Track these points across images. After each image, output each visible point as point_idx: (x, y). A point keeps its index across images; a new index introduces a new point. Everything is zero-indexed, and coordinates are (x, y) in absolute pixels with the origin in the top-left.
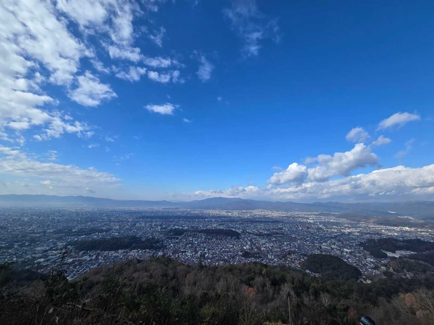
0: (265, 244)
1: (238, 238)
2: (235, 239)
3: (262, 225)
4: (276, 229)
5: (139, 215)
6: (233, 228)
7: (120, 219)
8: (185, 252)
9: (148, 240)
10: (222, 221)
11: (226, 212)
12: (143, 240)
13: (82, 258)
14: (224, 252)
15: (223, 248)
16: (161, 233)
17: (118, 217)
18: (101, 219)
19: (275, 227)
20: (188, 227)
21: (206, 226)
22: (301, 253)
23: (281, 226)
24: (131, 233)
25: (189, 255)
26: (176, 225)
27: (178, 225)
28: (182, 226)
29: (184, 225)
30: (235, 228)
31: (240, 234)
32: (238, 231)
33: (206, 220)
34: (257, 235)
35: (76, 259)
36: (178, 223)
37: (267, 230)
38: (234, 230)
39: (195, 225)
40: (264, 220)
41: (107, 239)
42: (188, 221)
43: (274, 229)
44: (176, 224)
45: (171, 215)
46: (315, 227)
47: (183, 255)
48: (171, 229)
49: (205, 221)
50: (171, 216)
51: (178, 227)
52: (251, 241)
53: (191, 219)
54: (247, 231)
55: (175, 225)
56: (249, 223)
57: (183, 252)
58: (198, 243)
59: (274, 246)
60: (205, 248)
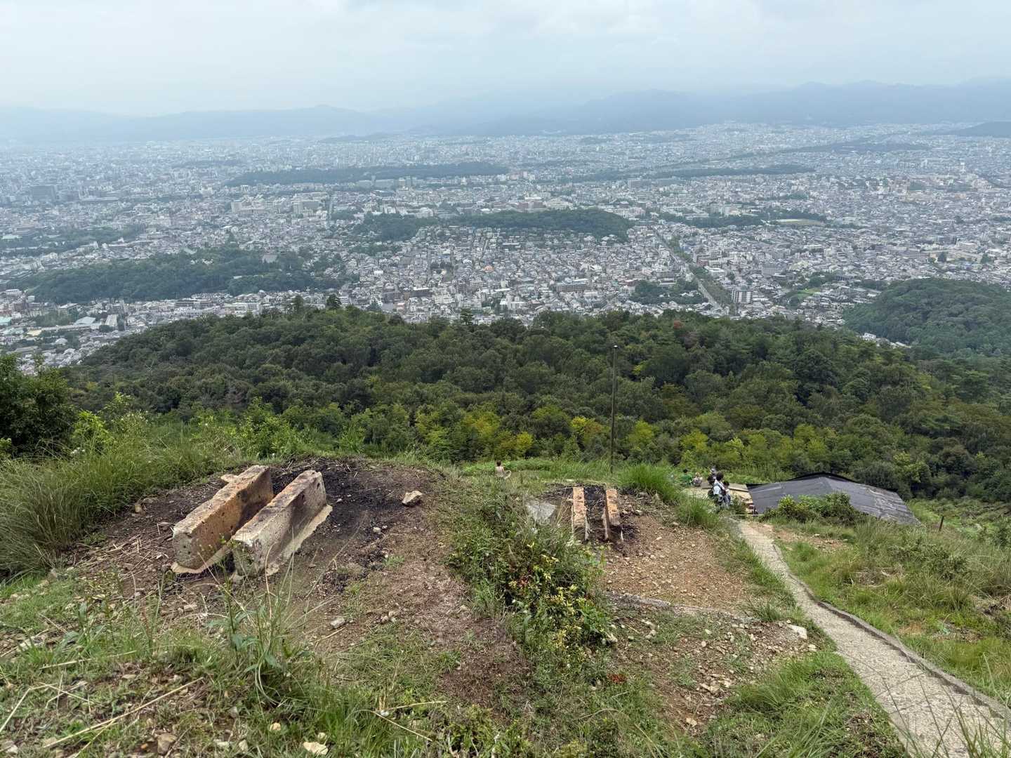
0: (725, 255)
1: (623, 239)
2: (610, 243)
3: (724, 188)
4: (779, 198)
5: (235, 169)
6: (606, 203)
7: (167, 188)
8: (427, 293)
9: (288, 259)
10: (563, 181)
11: (582, 141)
12: (270, 259)
13: (71, 326)
14: (567, 289)
15: (567, 274)
16: (332, 234)
17: (156, 182)
18: (91, 193)
19: (780, 189)
20: (430, 207)
21: (503, 202)
22: (859, 278)
23: (802, 184)
24: (218, 238)
25: (443, 304)
26: (387, 202)
27: (393, 204)
28: (406, 206)
29: (415, 204)
30: (614, 205)
31: (629, 224)
32: (624, 213)
33: (503, 178)
34: (698, 223)
35: (54, 328)
36: (391, 194)
37: (744, 205)
38: (609, 209)
39: (461, 197)
40: (736, 165)
41: (137, 263)
42: (430, 186)
43: (773, 198)
44: (385, 199)
45: (360, 165)
46: (942, 184)
47: (421, 304)
48: (369, 219)
49: (497, 182)
50: (362, 170)
51: (393, 211)
52: (673, 245)
53: (438, 176)
54: (665, 209)
55: (380, 202)
56: (673, 182)
57: (419, 294)
58: (474, 263)
59: (761, 259)
60: (498, 279)
